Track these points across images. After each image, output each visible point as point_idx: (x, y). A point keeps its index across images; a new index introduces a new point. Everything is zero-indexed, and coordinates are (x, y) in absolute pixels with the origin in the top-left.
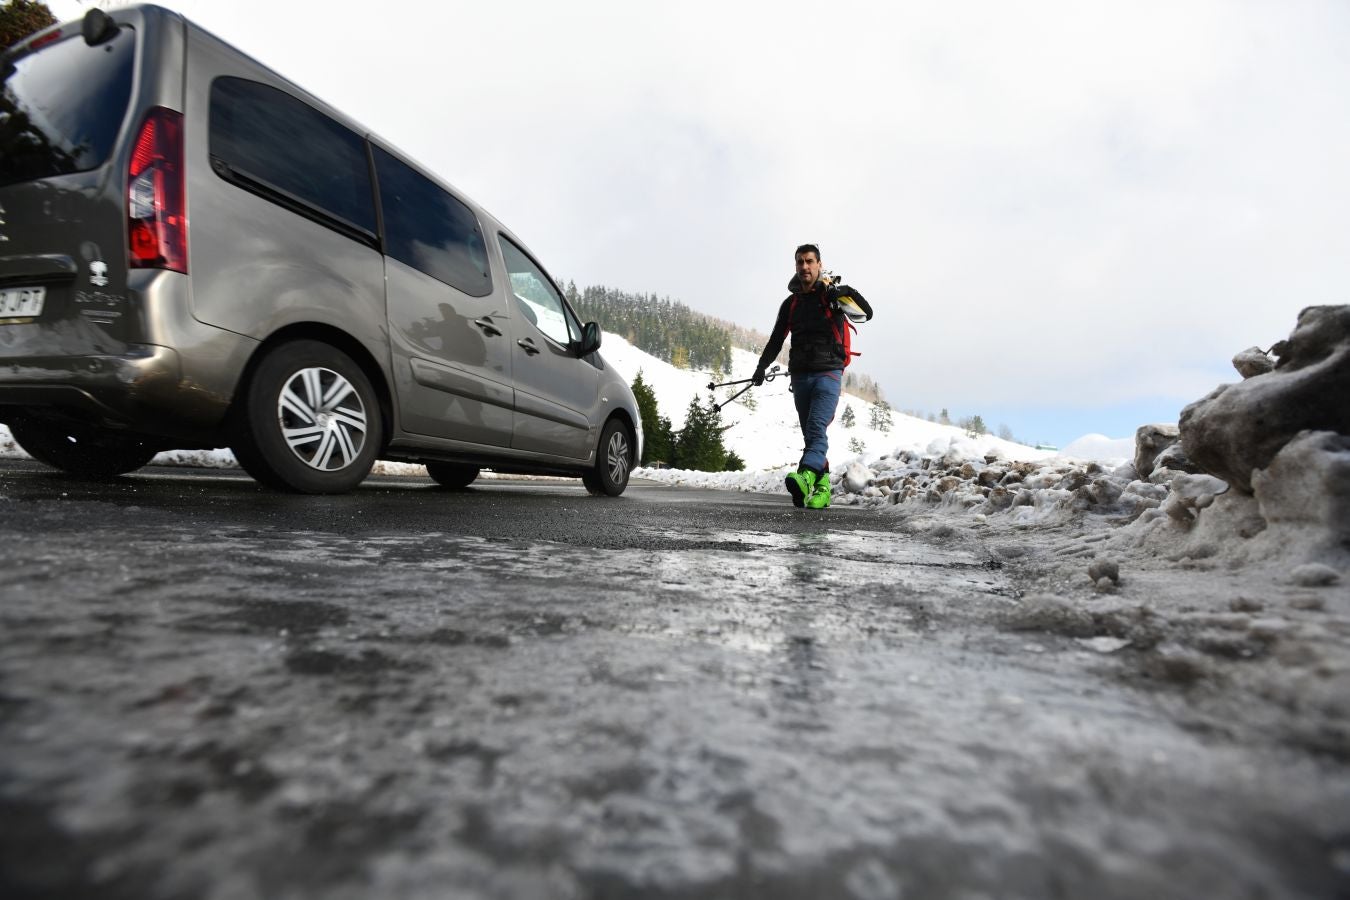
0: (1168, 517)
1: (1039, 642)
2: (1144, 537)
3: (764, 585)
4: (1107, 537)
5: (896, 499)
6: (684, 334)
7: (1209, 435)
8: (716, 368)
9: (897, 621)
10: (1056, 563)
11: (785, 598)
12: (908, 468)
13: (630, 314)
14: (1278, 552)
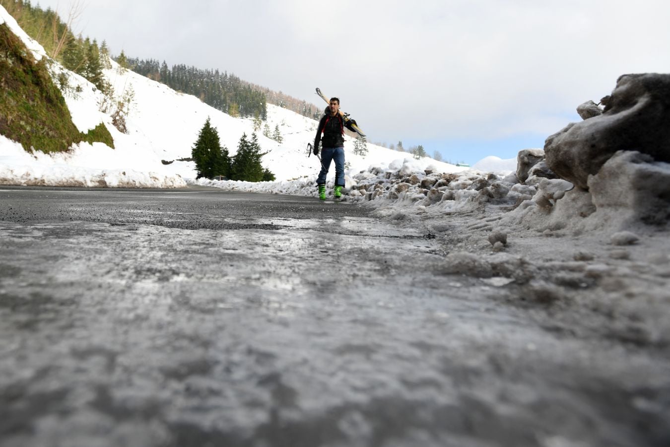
0: (537, 205)
1: (458, 281)
2: (522, 218)
3: (288, 249)
4: (500, 219)
5: (370, 197)
6: (236, 95)
7: (562, 154)
8: (256, 116)
9: (370, 270)
10: (469, 234)
11: (300, 257)
12: (377, 178)
13: (202, 82)
14: (602, 226)
